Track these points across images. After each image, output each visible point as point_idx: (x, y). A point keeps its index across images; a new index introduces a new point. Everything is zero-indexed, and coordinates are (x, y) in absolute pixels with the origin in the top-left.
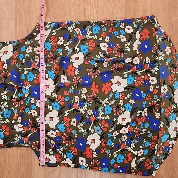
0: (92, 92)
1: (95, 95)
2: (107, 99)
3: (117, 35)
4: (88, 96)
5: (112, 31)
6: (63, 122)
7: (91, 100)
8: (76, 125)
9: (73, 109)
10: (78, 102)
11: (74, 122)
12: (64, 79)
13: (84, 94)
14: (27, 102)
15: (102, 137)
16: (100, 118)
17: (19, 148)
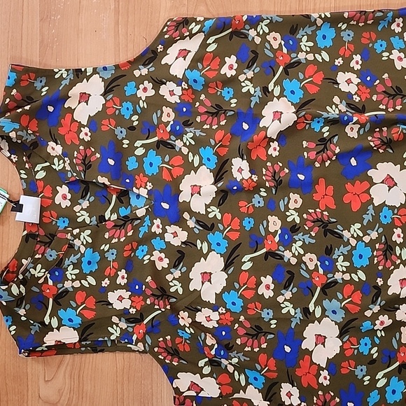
0: (316, 205)
1: (326, 213)
2: (358, 225)
3: (383, 52)
4: (305, 216)
5: (370, 39)
6: (237, 286)
7: (313, 227)
8: (272, 294)
9: (264, 250)
10: (276, 231)
11: (268, 287)
12: (240, 169)
13: (295, 209)
14: (143, 230)
15: (345, 329)
16: (338, 276)
17: (119, 356)
